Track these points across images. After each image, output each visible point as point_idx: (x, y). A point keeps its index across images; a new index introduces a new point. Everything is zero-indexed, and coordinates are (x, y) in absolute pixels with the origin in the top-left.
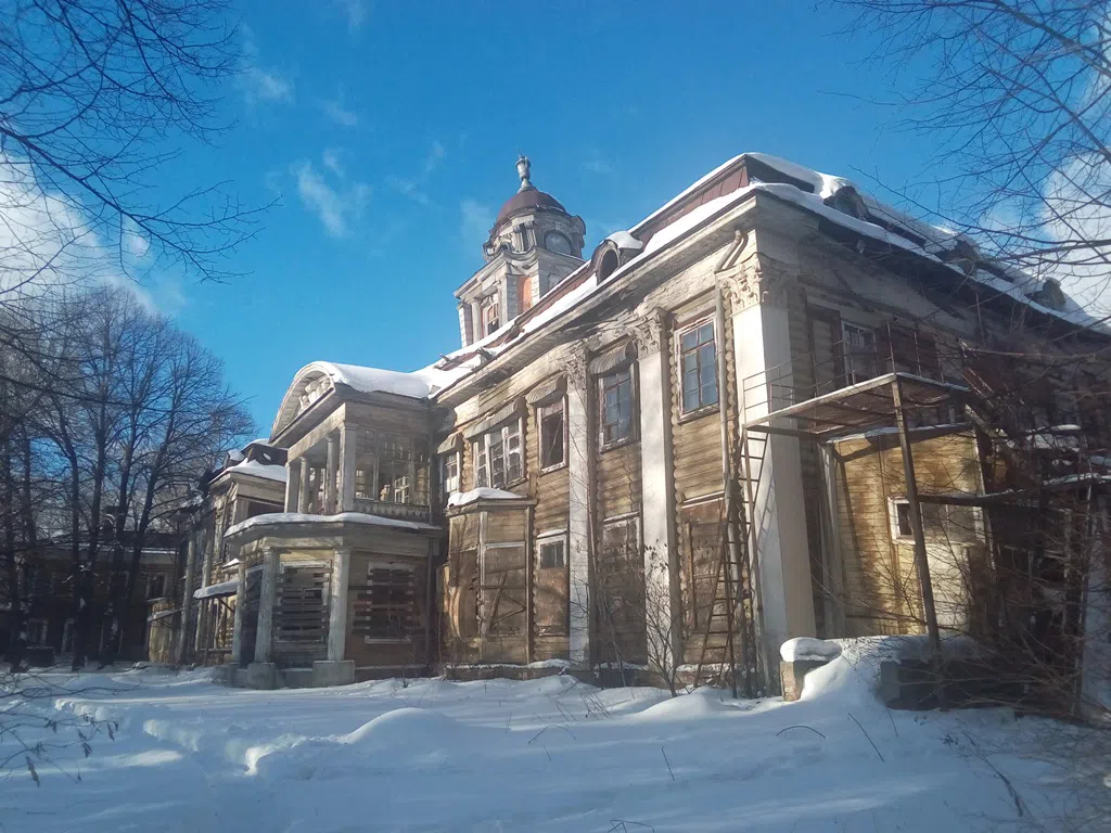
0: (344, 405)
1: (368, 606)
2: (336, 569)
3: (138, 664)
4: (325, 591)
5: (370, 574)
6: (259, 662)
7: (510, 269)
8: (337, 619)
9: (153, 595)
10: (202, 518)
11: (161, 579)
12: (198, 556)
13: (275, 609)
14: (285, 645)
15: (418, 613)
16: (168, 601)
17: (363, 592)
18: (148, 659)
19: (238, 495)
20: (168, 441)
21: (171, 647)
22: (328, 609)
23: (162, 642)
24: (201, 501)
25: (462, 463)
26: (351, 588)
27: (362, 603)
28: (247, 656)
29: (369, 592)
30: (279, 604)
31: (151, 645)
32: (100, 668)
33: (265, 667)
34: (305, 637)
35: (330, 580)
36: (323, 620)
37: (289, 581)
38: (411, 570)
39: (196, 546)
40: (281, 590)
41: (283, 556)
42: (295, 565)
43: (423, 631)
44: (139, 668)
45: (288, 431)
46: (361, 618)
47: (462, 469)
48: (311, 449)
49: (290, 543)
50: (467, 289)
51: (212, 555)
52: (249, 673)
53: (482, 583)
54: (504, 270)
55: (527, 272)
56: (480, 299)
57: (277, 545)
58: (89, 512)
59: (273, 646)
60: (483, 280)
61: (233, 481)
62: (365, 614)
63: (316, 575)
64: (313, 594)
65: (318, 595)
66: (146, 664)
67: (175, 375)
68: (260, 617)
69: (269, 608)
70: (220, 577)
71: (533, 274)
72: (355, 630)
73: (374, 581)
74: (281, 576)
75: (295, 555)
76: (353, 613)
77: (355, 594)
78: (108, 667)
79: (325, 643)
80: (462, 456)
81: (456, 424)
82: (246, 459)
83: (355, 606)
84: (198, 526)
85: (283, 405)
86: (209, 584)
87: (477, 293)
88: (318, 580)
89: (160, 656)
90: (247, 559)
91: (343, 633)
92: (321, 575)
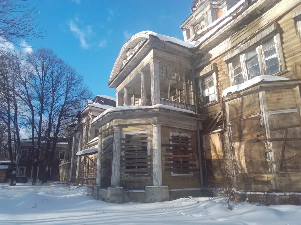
0: (152, 51)
1: (171, 156)
2: (154, 134)
3: (55, 183)
4: (149, 147)
5: (171, 138)
6: (113, 186)
7: (211, 6)
8: (156, 162)
9: (61, 158)
10: (77, 128)
11: (64, 152)
12: (77, 141)
13: (121, 157)
14: (127, 177)
15: (195, 160)
16: (66, 160)
17: (168, 148)
18: (59, 181)
19: (92, 116)
20: (65, 103)
21: (68, 175)
22: (151, 156)
23: (64, 174)
24: (77, 122)
25: (217, 78)
26: (163, 145)
27: (169, 154)
28: (106, 183)
29: (171, 148)
30: (123, 154)
31: (61, 175)
32: (42, 184)
33: (118, 189)
34: (139, 172)
35: (151, 141)
36: (149, 163)
37: (128, 142)
38: (189, 137)
39: (75, 138)
40: (124, 147)
41: (124, 129)
42: (131, 133)
43: (199, 170)
44: (56, 184)
45: (118, 76)
46: (168, 162)
47: (218, 82)
48: (130, 82)
49: (128, 122)
50: (187, 22)
51: (82, 140)
52: (109, 192)
53: (268, 137)
54: (208, 7)
55: (220, 7)
56: (193, 26)
57: (122, 123)
58: (37, 127)
59: (121, 177)
60: (196, 16)
61: (90, 110)
62: (170, 160)
63: (143, 139)
64: (141, 149)
65: (145, 149)
66: (58, 182)
67: (67, 79)
68: (113, 162)
69: (118, 156)
70: (86, 148)
71: (223, 7)
72: (166, 168)
73: (173, 142)
74: (124, 140)
75: (130, 128)
76: (164, 159)
77: (165, 148)
78: (45, 183)
79: (151, 176)
80: (217, 75)
81: (211, 59)
82: (95, 102)
83: (165, 155)
84: (76, 131)
85: (114, 67)
86: (81, 150)
87: (193, 23)
88: (145, 141)
89: (64, 179)
90: (103, 133)
91: (160, 170)
92: (146, 138)
